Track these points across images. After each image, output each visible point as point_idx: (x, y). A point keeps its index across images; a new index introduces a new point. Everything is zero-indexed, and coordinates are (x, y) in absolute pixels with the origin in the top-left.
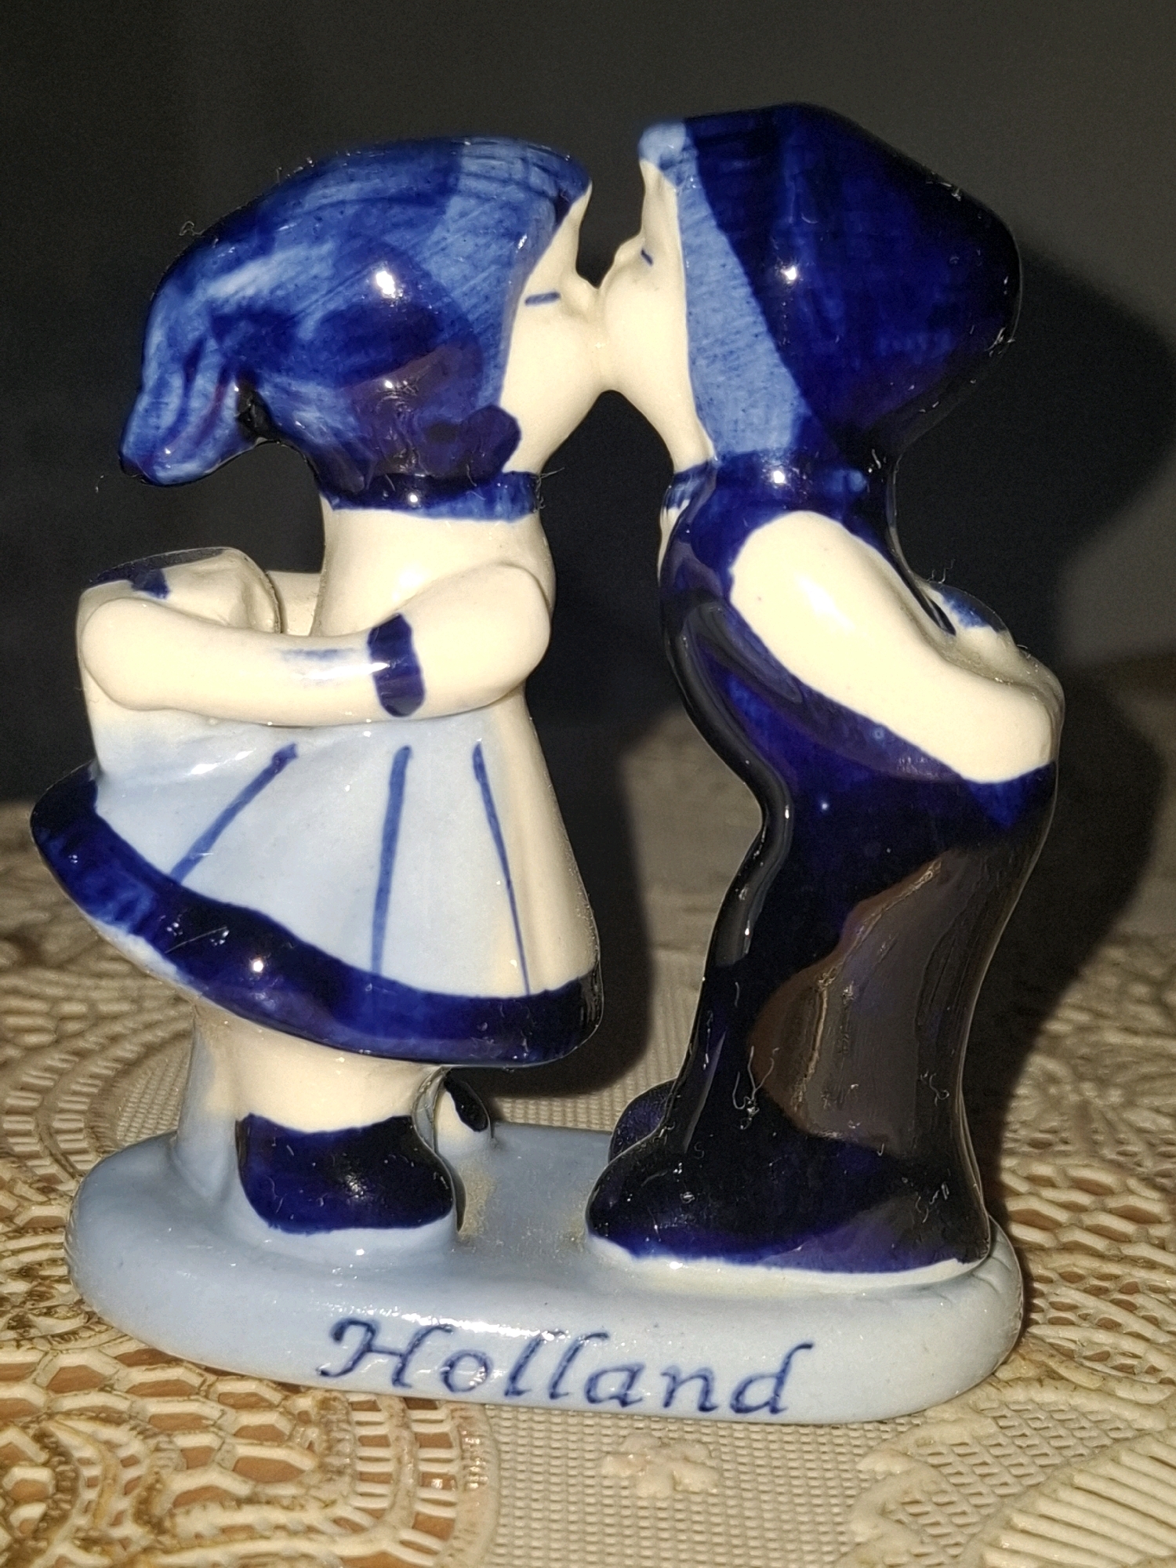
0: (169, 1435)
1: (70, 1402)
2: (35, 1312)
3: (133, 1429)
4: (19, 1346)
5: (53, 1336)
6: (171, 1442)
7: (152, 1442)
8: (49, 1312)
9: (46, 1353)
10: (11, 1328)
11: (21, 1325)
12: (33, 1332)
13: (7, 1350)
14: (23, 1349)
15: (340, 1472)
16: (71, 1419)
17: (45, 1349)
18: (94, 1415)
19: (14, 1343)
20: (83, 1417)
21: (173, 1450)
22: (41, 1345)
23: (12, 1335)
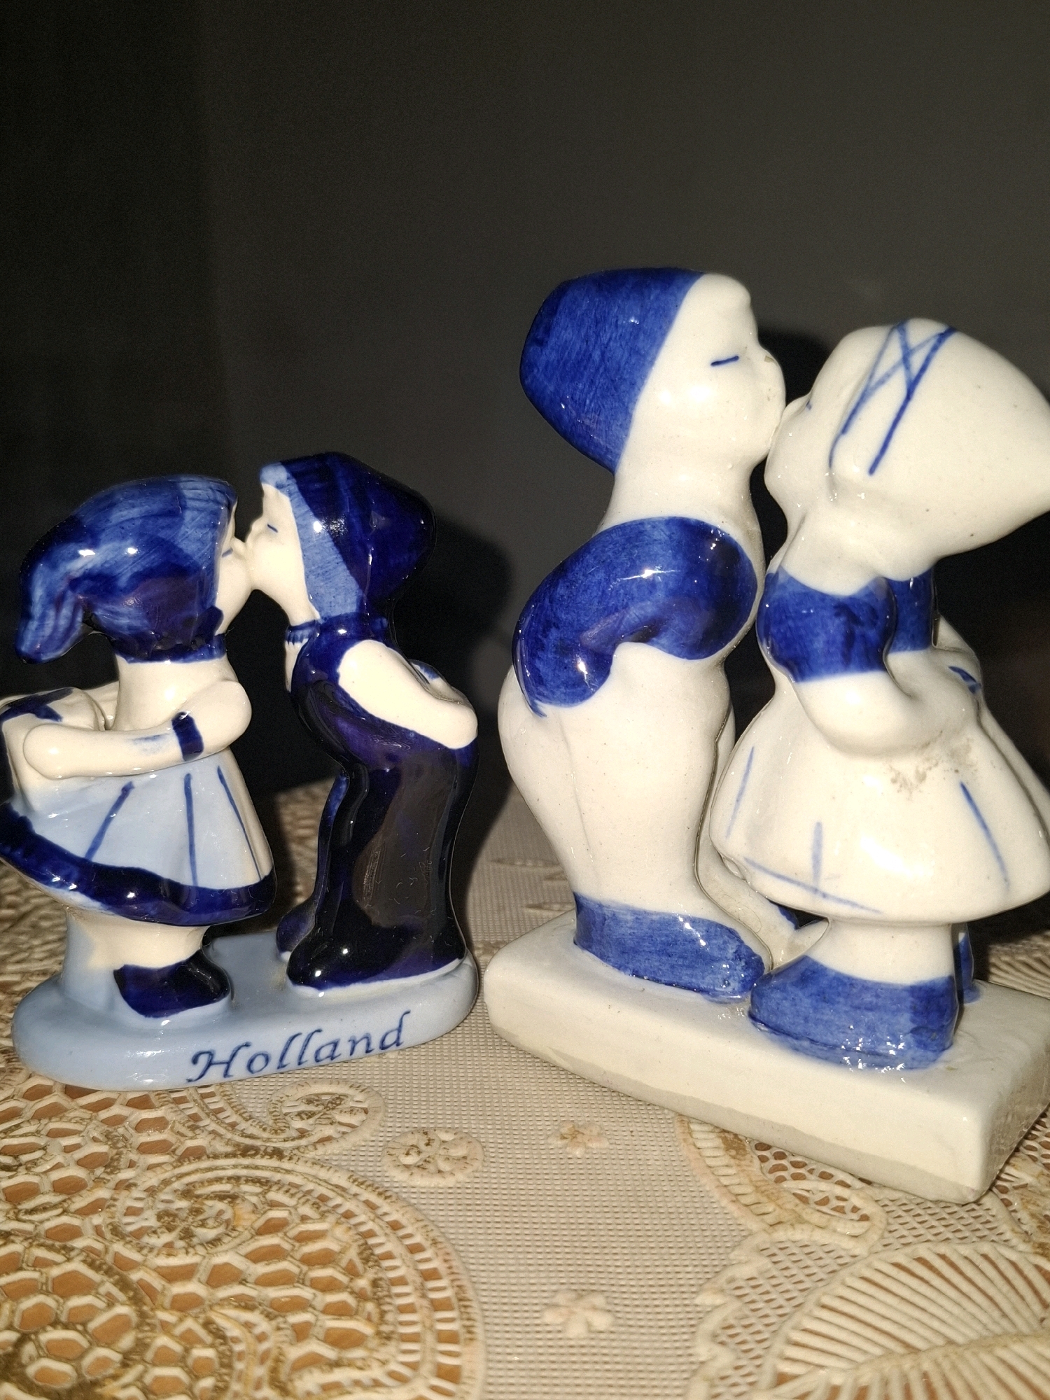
1: (222, 1293)
2: (195, 1224)
4: (187, 1253)
5: (207, 1243)
6: (286, 1321)
7: (274, 1323)
8: (203, 1224)
9: (204, 1257)
10: (181, 1239)
11: (187, 1235)
12: (195, 1240)
13: (180, 1256)
14: (190, 1255)
16: (223, 1308)
17: (203, 1254)
18: (237, 1303)
19: (184, 1251)
21: (288, 1327)
22: (200, 1250)
23: (181, 1244)
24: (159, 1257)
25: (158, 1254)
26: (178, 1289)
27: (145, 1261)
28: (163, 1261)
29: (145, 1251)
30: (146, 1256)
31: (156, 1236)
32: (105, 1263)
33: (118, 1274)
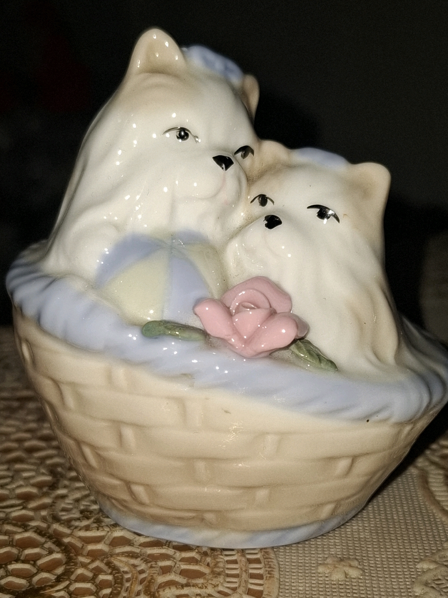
0: (155, 562)
1: (118, 550)
2: (103, 516)
3: (142, 559)
5: (110, 525)
6: (156, 564)
7: (149, 564)
9: (108, 532)
10: (94, 523)
11: (98, 521)
12: (103, 524)
13: (94, 531)
14: (100, 530)
15: (219, 574)
16: (119, 557)
18: (127, 554)
19: (96, 528)
20: (124, 556)
21: (157, 567)
22: (107, 529)
23: (95, 525)
24: (81, 531)
25: (80, 530)
26: (91, 547)
27: (72, 532)
28: (83, 534)
29: (72, 528)
30: (73, 530)
31: (79, 521)
32: (48, 533)
33: (56, 538)
